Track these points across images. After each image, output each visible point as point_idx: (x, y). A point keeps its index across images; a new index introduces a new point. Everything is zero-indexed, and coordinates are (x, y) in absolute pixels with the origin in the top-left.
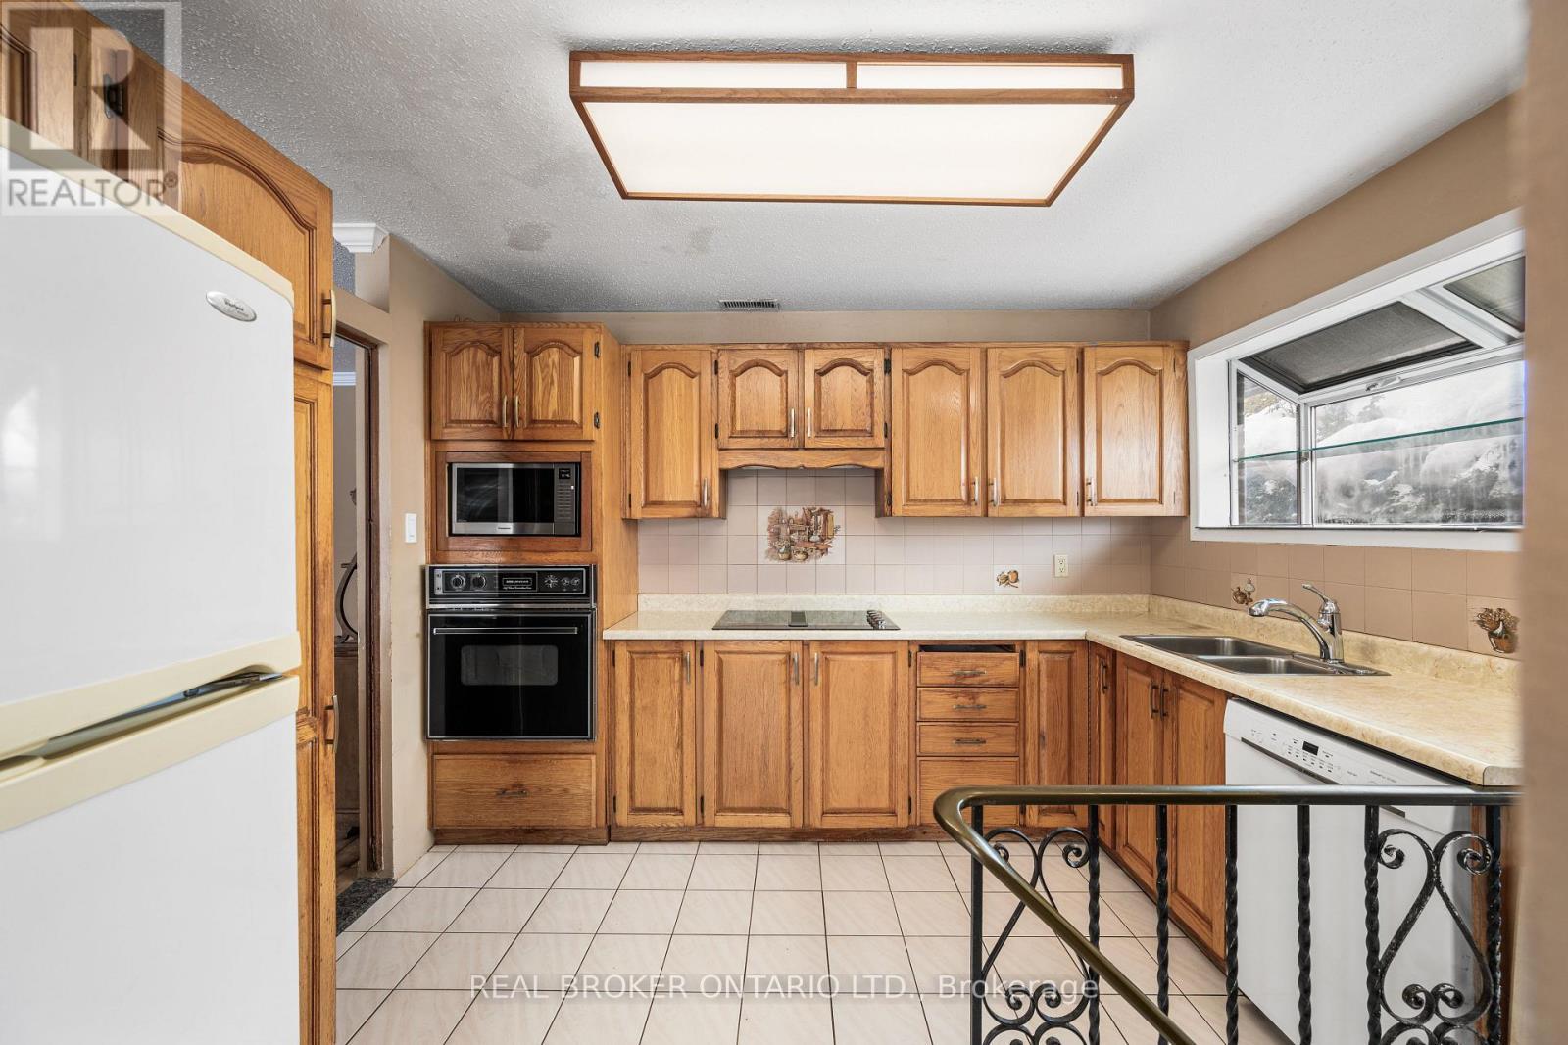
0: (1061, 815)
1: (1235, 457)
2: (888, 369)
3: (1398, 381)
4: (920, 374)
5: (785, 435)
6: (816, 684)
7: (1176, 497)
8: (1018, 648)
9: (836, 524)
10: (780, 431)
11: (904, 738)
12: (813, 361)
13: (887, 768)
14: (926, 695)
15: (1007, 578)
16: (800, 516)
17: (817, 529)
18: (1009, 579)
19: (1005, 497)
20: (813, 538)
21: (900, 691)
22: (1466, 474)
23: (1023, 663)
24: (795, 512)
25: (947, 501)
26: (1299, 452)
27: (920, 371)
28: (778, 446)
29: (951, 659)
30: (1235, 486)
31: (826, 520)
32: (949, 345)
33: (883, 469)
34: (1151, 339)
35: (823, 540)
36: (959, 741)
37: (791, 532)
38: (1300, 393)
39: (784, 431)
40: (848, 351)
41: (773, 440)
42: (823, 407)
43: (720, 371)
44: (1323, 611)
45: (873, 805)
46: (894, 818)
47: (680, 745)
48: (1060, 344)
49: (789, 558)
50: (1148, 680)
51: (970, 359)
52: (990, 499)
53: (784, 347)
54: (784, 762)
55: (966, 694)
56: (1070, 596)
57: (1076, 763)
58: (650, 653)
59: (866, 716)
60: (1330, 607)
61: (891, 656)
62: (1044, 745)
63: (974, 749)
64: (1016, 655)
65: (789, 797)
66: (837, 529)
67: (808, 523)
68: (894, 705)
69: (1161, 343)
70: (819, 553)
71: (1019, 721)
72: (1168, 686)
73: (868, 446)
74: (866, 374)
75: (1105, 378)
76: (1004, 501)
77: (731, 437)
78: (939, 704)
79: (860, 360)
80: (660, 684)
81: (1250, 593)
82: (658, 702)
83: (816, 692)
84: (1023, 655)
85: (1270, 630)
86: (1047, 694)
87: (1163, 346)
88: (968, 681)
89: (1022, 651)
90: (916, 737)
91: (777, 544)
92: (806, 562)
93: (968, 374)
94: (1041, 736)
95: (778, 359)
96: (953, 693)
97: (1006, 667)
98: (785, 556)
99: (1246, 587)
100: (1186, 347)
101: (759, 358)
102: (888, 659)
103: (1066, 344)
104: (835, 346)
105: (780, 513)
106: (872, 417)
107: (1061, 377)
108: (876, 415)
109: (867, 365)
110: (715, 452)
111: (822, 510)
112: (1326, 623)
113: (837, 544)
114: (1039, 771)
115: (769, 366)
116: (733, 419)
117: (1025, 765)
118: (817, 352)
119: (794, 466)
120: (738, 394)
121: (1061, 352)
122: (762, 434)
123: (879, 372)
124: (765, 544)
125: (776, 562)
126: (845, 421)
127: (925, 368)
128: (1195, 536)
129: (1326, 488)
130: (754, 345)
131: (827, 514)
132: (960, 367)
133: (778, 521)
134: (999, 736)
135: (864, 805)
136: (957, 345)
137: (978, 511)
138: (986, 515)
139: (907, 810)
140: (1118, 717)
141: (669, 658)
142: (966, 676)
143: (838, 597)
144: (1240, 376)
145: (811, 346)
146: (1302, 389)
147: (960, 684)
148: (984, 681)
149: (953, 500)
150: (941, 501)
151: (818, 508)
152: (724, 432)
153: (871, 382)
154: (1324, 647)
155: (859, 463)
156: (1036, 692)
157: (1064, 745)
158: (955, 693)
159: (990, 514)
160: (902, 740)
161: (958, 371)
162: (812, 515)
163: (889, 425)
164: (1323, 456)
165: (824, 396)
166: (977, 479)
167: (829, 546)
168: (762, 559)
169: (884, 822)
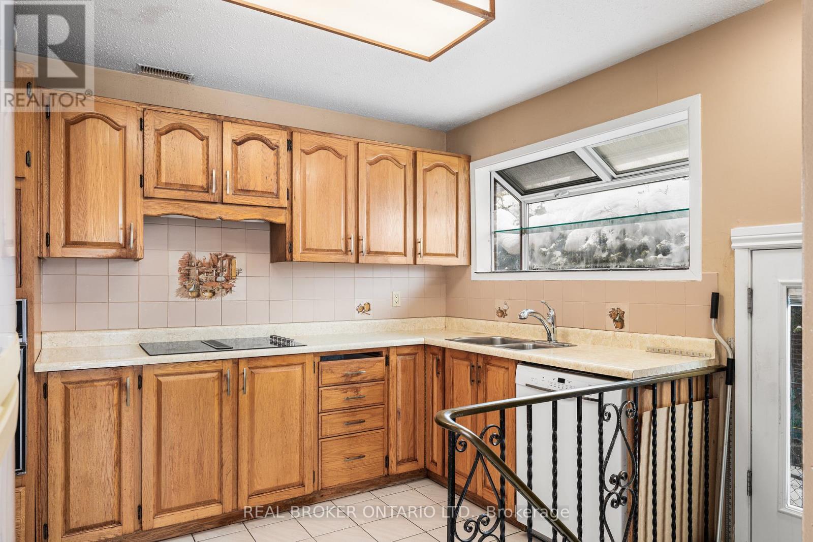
0: (410, 463)
1: (493, 231)
2: (290, 148)
3: (567, 193)
4: (313, 154)
5: (207, 190)
6: (245, 393)
7: (465, 253)
8: (384, 354)
9: (238, 267)
10: (202, 187)
11: (310, 427)
12: (231, 132)
13: (298, 451)
14: (326, 393)
15: (363, 308)
16: (208, 260)
17: (222, 270)
18: (364, 309)
19: (370, 249)
20: (219, 279)
21: (307, 392)
22: (584, 246)
23: (387, 363)
24: (203, 256)
25: (331, 250)
26: (521, 229)
27: (313, 152)
28: (200, 199)
29: (343, 365)
30: (493, 248)
31: (230, 264)
32: (333, 136)
33: (285, 225)
34: (447, 151)
35: (227, 281)
36: (348, 423)
37: (200, 273)
38: (522, 195)
39: (205, 187)
40: (259, 128)
41: (195, 193)
42: (239, 170)
43: (146, 128)
44: (549, 315)
45: (287, 482)
46: (303, 488)
47: (118, 463)
48: (402, 147)
49: (198, 296)
50: (466, 363)
51: (347, 148)
52: (360, 251)
53: (205, 116)
54: (216, 461)
55: (352, 388)
56: (402, 320)
57: (418, 427)
58: (87, 382)
59: (283, 414)
60: (552, 313)
61: (301, 366)
62: (399, 418)
63: (358, 427)
64: (383, 358)
65: (221, 490)
66: (239, 271)
67: (215, 266)
68: (303, 403)
69: (457, 155)
70: (224, 291)
71: (385, 403)
72: (480, 364)
73: (275, 205)
74: (273, 149)
75: (428, 173)
76: (369, 252)
77: (155, 188)
78: (334, 399)
79: (269, 137)
80: (98, 409)
81: (506, 311)
82: (96, 427)
83: (244, 399)
84: (387, 358)
85: (517, 330)
86: (402, 383)
87: (458, 157)
88: (354, 379)
89: (386, 355)
90: (318, 425)
91: (187, 283)
92: (213, 299)
93: (346, 158)
94: (398, 412)
95: (199, 125)
96: (343, 389)
97: (376, 367)
98: (195, 294)
99: (504, 307)
100: (469, 160)
101: (183, 122)
102: (299, 369)
103: (406, 147)
104: (248, 122)
105: (190, 257)
106: (278, 183)
107: (403, 169)
108: (281, 181)
109: (274, 142)
110: (140, 199)
111: (227, 256)
112: (551, 321)
113: (239, 284)
114: (397, 436)
115: (193, 131)
116: (158, 172)
117: (388, 434)
118: (234, 125)
119: (213, 217)
120: (163, 150)
121: (404, 152)
122: (185, 187)
123: (283, 148)
124: (175, 282)
125: (186, 299)
126: (257, 184)
127: (317, 150)
128: (474, 277)
129: (534, 251)
130: (178, 111)
131: (231, 259)
132: (341, 153)
133: (187, 265)
134: (373, 415)
135: (281, 483)
136: (339, 137)
137: (352, 258)
138: (357, 262)
139: (312, 481)
140: (447, 391)
141: (108, 385)
142: (352, 376)
143: (240, 327)
144: (496, 181)
145: (229, 119)
146: (523, 193)
147: (349, 382)
148: (364, 378)
149: (336, 251)
150: (328, 250)
151: (224, 254)
152: (150, 183)
153: (277, 155)
154: (549, 335)
155: (267, 218)
156: (395, 382)
157: (411, 416)
158: (345, 389)
159: (360, 261)
160: (310, 429)
161: (339, 155)
162: (218, 259)
163: (290, 191)
164: (532, 232)
165: (240, 162)
166: (352, 235)
167: (233, 286)
168: (173, 297)
169: (296, 493)
